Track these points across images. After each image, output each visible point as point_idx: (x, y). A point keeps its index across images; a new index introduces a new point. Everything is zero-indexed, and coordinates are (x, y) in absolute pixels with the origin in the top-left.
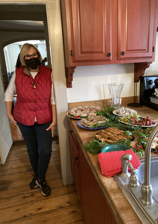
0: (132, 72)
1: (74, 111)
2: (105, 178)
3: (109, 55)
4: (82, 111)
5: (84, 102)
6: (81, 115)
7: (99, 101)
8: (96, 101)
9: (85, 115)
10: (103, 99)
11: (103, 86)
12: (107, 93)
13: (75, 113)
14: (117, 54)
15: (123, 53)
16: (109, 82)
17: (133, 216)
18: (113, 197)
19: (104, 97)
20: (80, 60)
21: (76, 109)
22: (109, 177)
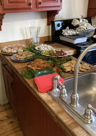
0: (45, 18)
1: (5, 49)
2: (42, 94)
3: (30, 4)
4: (12, 48)
5: (12, 42)
6: (12, 52)
7: (23, 40)
8: (21, 41)
9: (15, 51)
10: (26, 39)
11: (25, 29)
12: (29, 34)
13: (6, 50)
14: (36, 4)
15: (40, 3)
16: (30, 26)
17: (67, 115)
18: (51, 106)
19: (27, 37)
20: (8, 8)
21: (7, 47)
22: (45, 93)
